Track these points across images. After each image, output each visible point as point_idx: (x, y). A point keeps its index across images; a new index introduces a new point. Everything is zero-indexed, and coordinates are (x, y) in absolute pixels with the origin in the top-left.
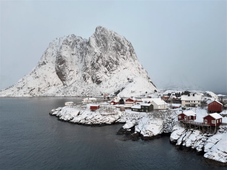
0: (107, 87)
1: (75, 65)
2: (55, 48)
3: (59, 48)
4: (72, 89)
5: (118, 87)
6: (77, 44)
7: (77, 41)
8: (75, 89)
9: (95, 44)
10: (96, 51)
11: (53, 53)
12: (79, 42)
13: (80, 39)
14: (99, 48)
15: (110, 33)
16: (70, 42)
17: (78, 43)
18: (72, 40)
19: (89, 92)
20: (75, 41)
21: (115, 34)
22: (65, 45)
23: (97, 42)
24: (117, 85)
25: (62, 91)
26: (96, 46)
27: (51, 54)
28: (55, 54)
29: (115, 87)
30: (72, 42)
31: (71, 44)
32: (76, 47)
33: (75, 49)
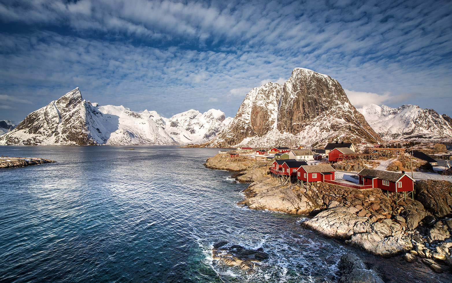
0: (304, 138)
1: (270, 114)
2: (251, 99)
3: (254, 98)
4: (265, 140)
5: (317, 138)
6: (273, 92)
7: (274, 89)
8: (269, 141)
9: (290, 89)
10: (292, 96)
11: (249, 104)
12: (276, 89)
13: (277, 85)
14: (295, 93)
15: (309, 74)
16: (266, 90)
17: (275, 91)
18: (267, 89)
19: (283, 143)
20: (271, 89)
21: (315, 75)
22: (260, 95)
23: (294, 86)
24: (317, 136)
25: (256, 142)
26: (293, 91)
27: (248, 106)
28: (251, 105)
29: (314, 137)
30: (268, 90)
31: (267, 92)
32: (273, 95)
33: (271, 97)
